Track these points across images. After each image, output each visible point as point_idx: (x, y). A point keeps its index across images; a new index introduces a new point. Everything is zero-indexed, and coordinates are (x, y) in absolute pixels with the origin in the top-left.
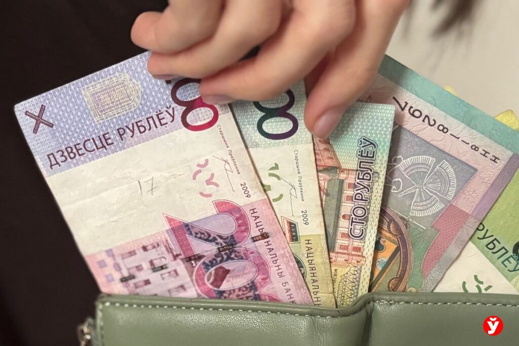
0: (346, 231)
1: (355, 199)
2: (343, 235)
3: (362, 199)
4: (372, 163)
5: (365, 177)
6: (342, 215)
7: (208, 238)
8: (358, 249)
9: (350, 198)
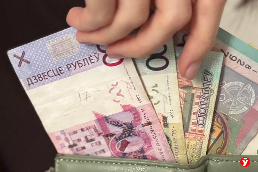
0: (194, 121)
1: (200, 104)
2: (193, 123)
3: (204, 104)
4: (210, 84)
5: (206, 92)
6: (193, 112)
7: (117, 124)
8: (201, 131)
9: (197, 104)
